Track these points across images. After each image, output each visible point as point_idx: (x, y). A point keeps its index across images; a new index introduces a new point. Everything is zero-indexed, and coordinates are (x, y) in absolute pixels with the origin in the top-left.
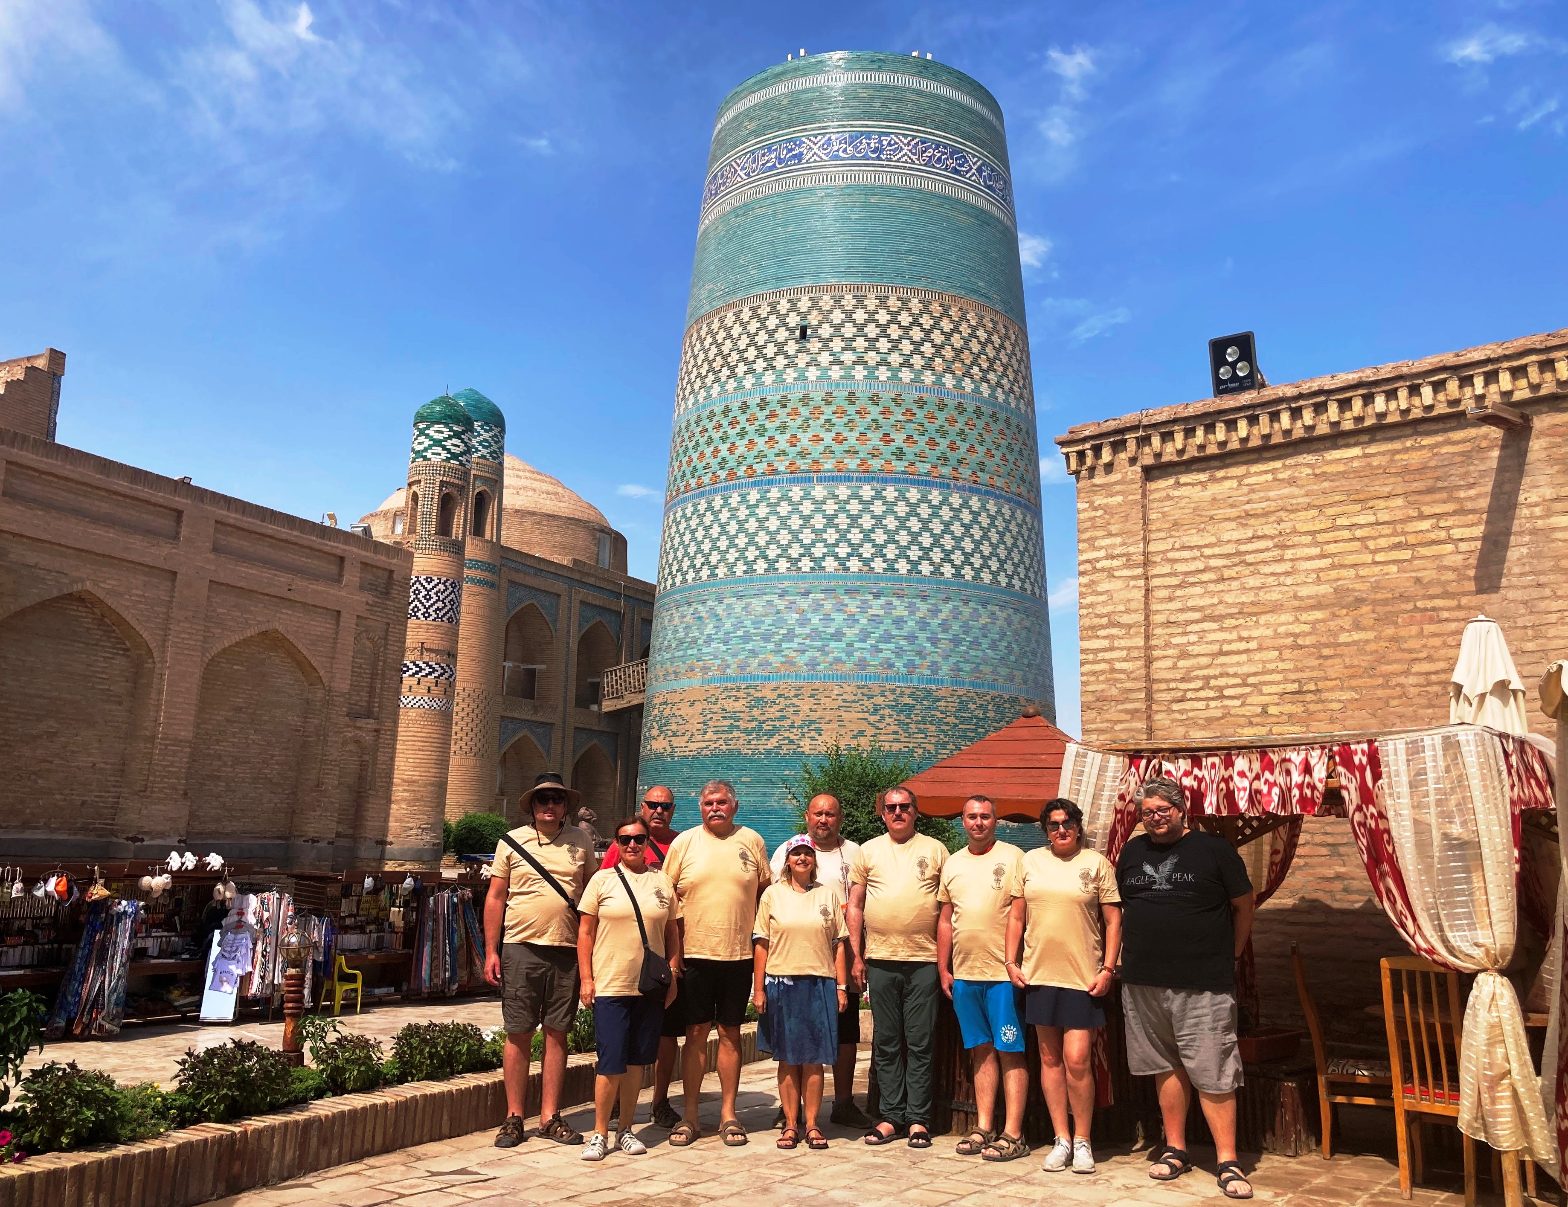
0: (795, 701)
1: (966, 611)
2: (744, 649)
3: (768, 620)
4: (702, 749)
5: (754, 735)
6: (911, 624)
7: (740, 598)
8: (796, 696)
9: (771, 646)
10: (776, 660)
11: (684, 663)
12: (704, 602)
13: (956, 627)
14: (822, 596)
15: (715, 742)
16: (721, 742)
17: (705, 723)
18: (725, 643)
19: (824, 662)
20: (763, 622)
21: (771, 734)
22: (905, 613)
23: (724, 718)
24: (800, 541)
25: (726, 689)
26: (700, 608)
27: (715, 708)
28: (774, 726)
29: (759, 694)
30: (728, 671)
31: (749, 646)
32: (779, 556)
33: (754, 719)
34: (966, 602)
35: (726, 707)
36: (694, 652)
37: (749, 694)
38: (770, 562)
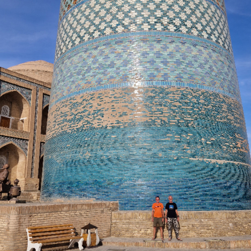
0: (91, 101)
1: (184, 48)
2: (70, 82)
3: (80, 65)
5: (72, 122)
6: (151, 55)
8: (91, 98)
9: (81, 77)
10: (82, 83)
13: (178, 56)
14: (104, 47)
16: (60, 129)
18: (64, 81)
19: (105, 79)
20: (78, 66)
21: (79, 120)
22: (148, 50)
24: (94, 24)
25: (63, 103)
28: (81, 116)
29: (75, 101)
30: (64, 94)
31: (72, 80)
32: (85, 33)
33: (73, 114)
34: (183, 43)
37: (71, 103)
38: (81, 38)
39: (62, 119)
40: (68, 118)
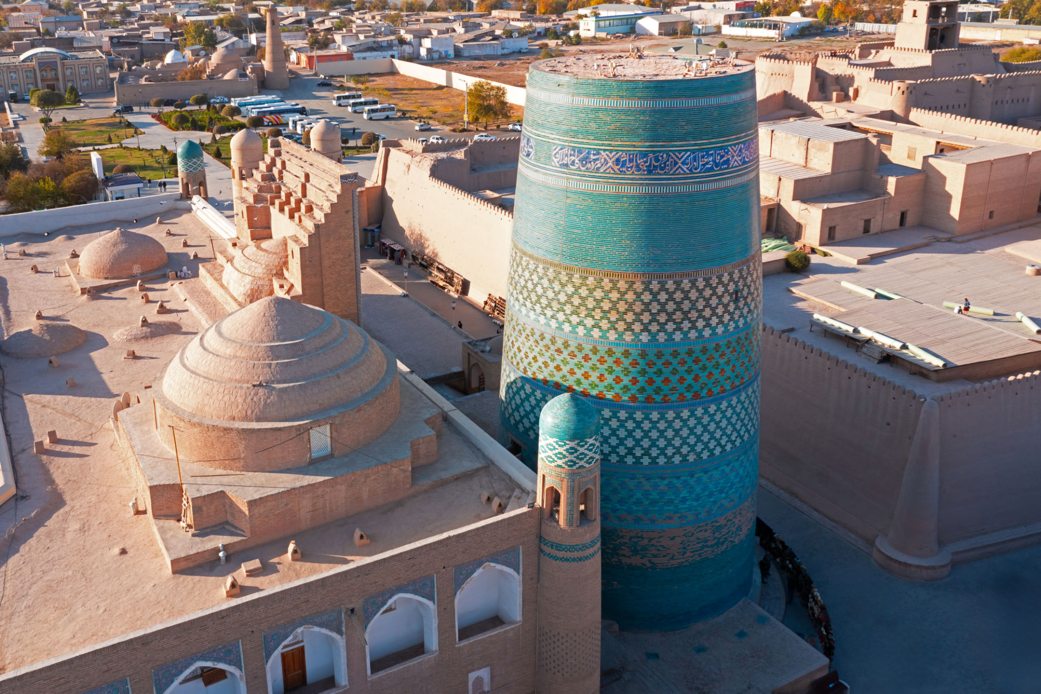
0: (734, 520)
3: (722, 481)
9: (723, 495)
10: (726, 502)
16: (697, 556)
20: (719, 483)
21: (723, 543)
29: (718, 524)
31: (712, 499)
33: (715, 538)
37: (713, 526)
38: (723, 447)
39: (700, 545)
40: (709, 543)
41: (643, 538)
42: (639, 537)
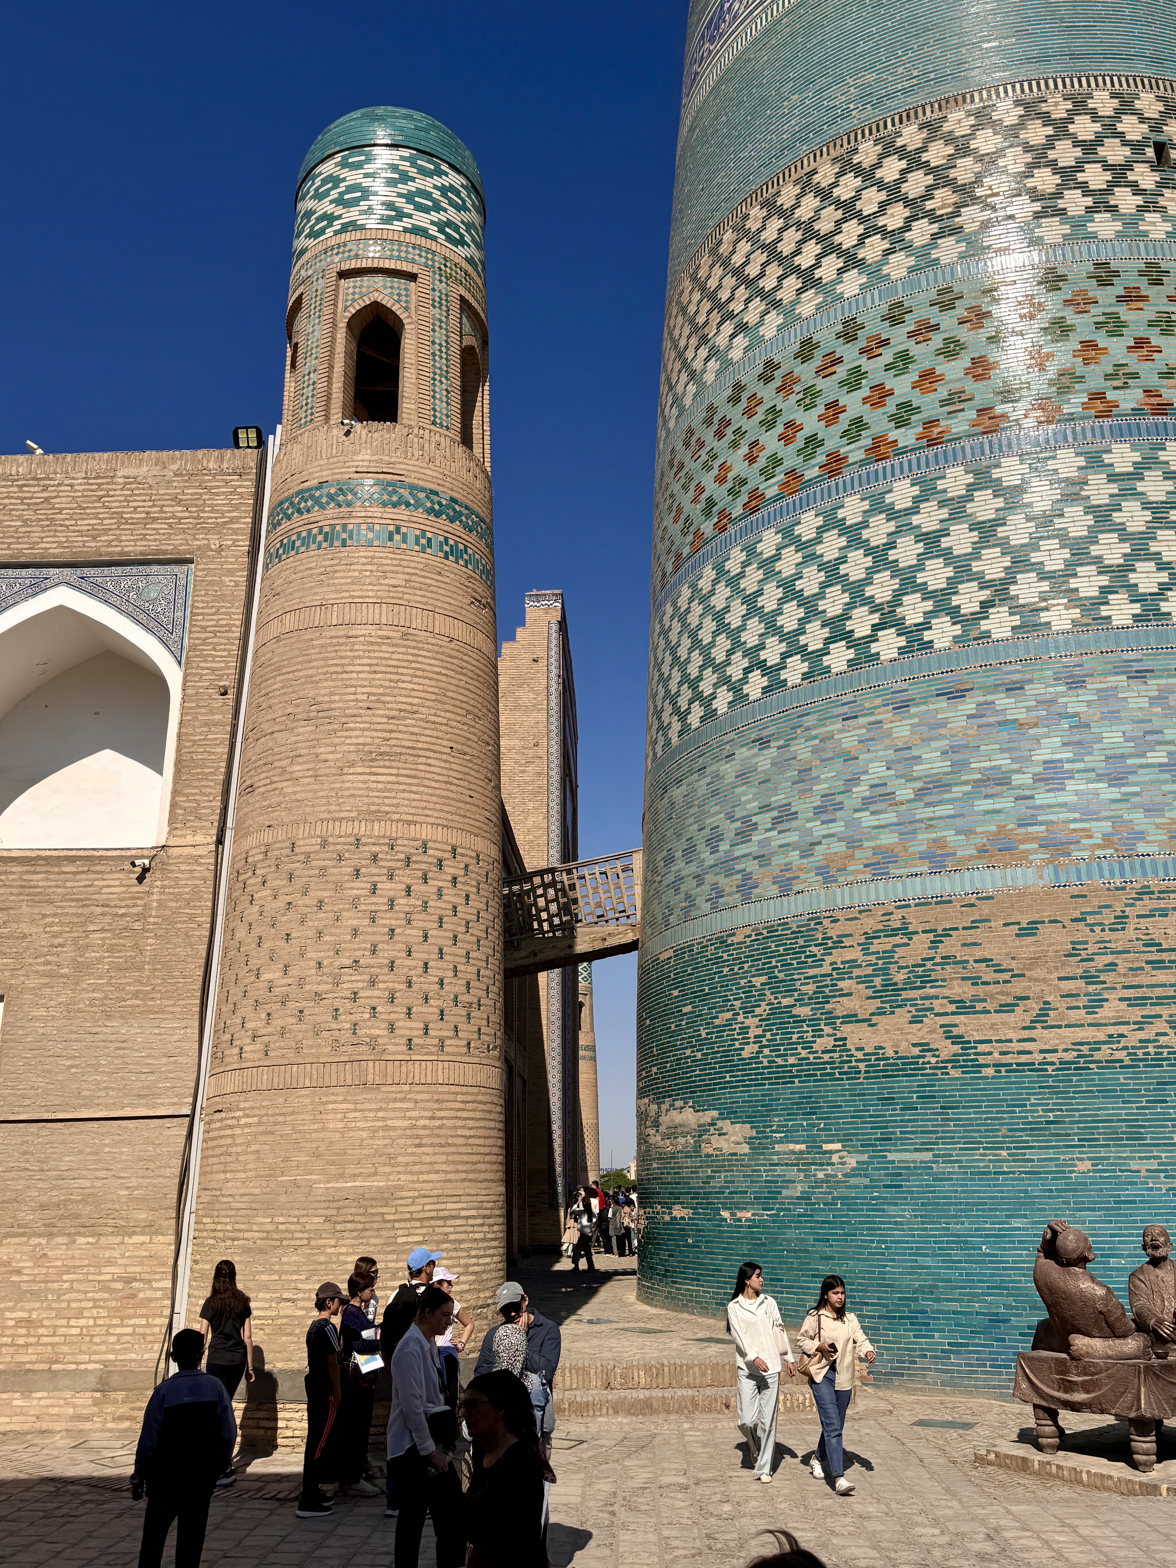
4: (1096, 1046)
7: (1141, 675)
11: (968, 832)
12: (1014, 688)
15: (1140, 1026)
17: (1089, 978)
18: (1115, 780)
23: (1157, 965)
25: (1145, 892)
26: (1002, 701)
27: (1119, 939)
30: (1142, 848)
35: (1157, 936)
36: (1005, 803)
41: (910, 935)
42: (894, 932)
